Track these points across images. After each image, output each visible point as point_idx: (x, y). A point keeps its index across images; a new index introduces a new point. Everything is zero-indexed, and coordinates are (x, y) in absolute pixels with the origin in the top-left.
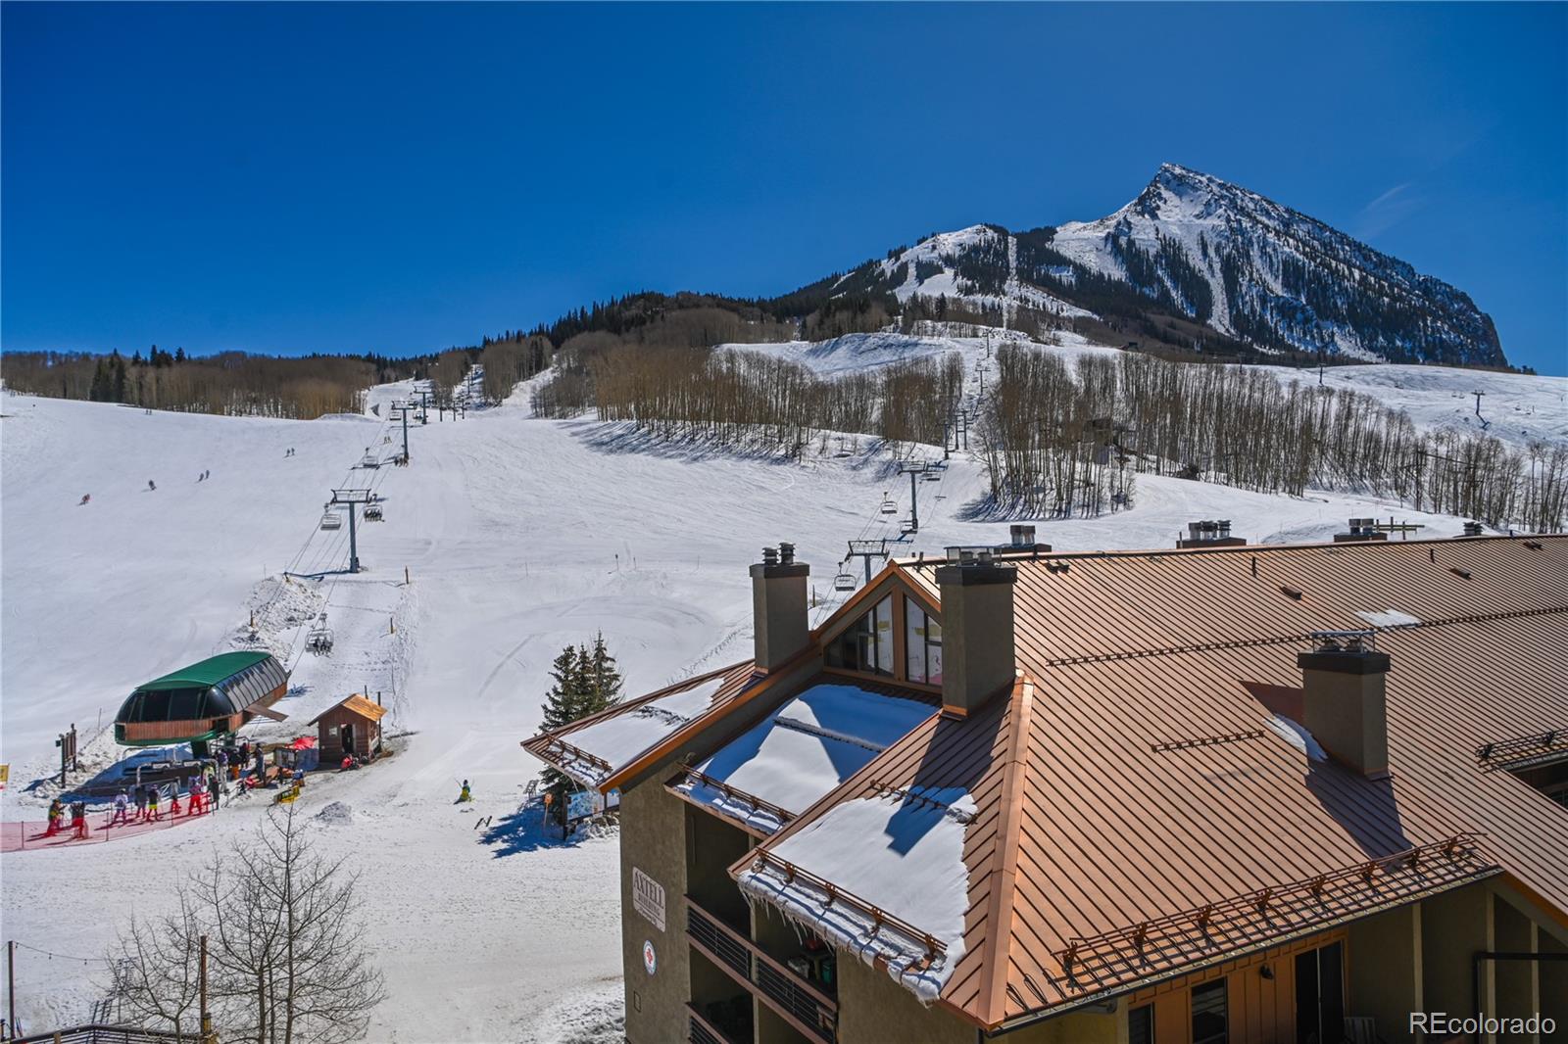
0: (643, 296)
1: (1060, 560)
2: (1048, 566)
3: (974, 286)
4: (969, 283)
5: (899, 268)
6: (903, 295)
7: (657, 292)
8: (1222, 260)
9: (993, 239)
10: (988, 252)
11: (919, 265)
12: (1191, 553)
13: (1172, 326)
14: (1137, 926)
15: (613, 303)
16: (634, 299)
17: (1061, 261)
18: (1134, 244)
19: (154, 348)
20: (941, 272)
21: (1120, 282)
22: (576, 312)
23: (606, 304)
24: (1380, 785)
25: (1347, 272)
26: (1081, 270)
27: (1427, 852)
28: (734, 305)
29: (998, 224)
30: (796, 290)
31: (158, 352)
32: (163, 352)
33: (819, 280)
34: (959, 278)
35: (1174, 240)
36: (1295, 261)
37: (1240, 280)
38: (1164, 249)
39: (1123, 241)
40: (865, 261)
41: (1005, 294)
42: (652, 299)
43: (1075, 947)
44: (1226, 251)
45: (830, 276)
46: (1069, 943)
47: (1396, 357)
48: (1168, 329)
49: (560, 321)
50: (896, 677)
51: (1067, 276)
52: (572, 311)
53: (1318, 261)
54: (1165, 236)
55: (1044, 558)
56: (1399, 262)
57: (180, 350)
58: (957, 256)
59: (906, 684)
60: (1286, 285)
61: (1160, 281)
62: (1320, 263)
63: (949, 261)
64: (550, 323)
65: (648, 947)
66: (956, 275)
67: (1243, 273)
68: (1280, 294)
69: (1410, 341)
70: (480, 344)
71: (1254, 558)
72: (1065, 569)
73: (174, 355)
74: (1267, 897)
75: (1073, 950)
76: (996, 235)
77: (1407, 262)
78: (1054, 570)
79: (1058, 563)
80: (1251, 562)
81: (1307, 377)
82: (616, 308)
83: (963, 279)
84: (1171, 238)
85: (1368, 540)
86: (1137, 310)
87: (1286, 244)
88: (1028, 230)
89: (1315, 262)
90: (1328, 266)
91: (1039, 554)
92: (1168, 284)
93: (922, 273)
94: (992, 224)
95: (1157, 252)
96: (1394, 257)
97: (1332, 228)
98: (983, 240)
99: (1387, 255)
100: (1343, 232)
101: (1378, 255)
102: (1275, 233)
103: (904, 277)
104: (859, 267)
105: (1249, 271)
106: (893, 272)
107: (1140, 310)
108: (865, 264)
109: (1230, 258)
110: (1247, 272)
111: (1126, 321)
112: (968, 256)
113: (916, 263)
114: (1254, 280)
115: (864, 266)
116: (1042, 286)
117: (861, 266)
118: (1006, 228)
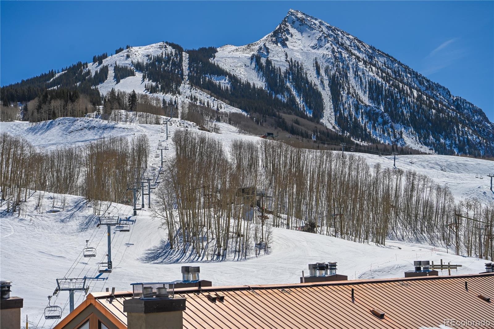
1: (218, 293)
2: (209, 297)
3: (157, 86)
4: (154, 84)
5: (102, 70)
6: (104, 90)
8: (330, 79)
9: (172, 53)
10: (168, 62)
11: (117, 69)
12: (310, 286)
13: (297, 122)
17: (220, 72)
18: (271, 63)
20: (133, 75)
21: (261, 90)
25: (409, 91)
26: (234, 79)
29: (176, 43)
30: (20, 82)
33: (39, 75)
34: (147, 80)
35: (298, 63)
36: (377, 82)
37: (342, 93)
38: (291, 68)
39: (263, 61)
41: (180, 94)
44: (332, 73)
45: (47, 73)
47: (441, 150)
48: (294, 124)
51: (224, 83)
53: (391, 83)
54: (291, 59)
55: (206, 291)
56: (441, 87)
58: (145, 63)
60: (371, 98)
61: (288, 90)
62: (392, 85)
63: (139, 67)
66: (144, 77)
67: (343, 88)
68: (368, 104)
69: (449, 139)
71: (353, 290)
72: (221, 299)
76: (174, 51)
77: (446, 87)
78: (213, 300)
79: (216, 295)
80: (351, 293)
81: (386, 162)
83: (149, 81)
84: (295, 61)
85: (427, 276)
86: (273, 110)
87: (370, 70)
88: (197, 49)
89: (389, 83)
90: (397, 87)
91: (203, 288)
92: (294, 93)
93: (119, 75)
94: (171, 43)
95: (287, 70)
96: (438, 83)
97: (399, 62)
98: (164, 54)
99: (433, 82)
100: (406, 65)
101: (428, 81)
102: (363, 62)
103: (105, 77)
104: (70, 67)
105: (347, 87)
106: (96, 72)
107: (275, 110)
108: (75, 65)
109: (335, 77)
110: (346, 87)
111: (266, 117)
112: (153, 64)
113: (115, 67)
114: (350, 94)
115: (74, 66)
116: (207, 89)
117: (72, 66)
118: (182, 46)
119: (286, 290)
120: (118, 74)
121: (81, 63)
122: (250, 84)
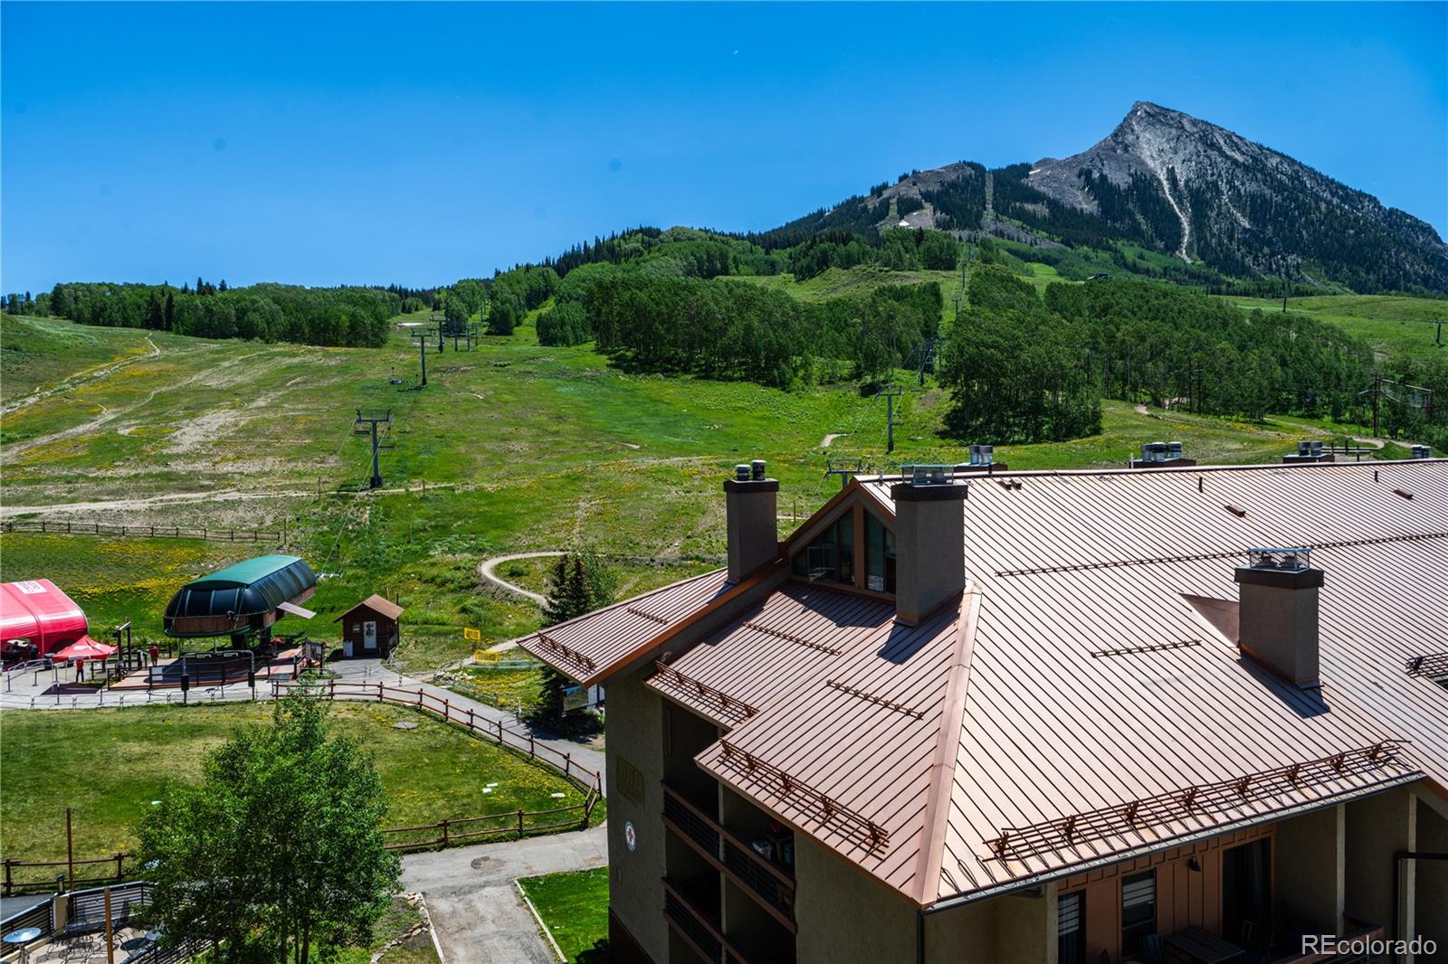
0: (641, 230)
1: (1014, 478)
2: (1001, 484)
3: (951, 220)
4: (948, 217)
5: (881, 203)
6: (884, 227)
7: (654, 227)
8: (1192, 195)
9: (970, 176)
10: (966, 188)
11: (901, 201)
12: (1140, 473)
13: (1142, 257)
14: (1067, 819)
15: (613, 238)
16: (632, 233)
17: (1036, 197)
18: (1107, 180)
19: (200, 280)
20: (922, 207)
21: (1091, 215)
22: (579, 247)
23: (607, 238)
24: (1309, 693)
25: (1313, 206)
26: (1054, 205)
27: (1352, 757)
28: (725, 238)
29: (976, 161)
30: (784, 225)
31: (204, 284)
32: (207, 284)
33: (806, 215)
34: (938, 214)
35: (1145, 176)
36: (1263, 196)
37: (1209, 213)
38: (1134, 183)
39: (1096, 175)
40: (849, 197)
41: (981, 229)
42: (650, 234)
43: (1007, 836)
44: (1195, 186)
45: (816, 211)
46: (1001, 832)
47: (1360, 287)
48: (1138, 260)
49: (565, 255)
50: (857, 585)
51: (1041, 210)
52: (576, 246)
53: (1286, 194)
54: (1136, 171)
55: (998, 476)
56: (1366, 196)
57: (223, 282)
58: (935, 191)
59: (866, 592)
60: (1252, 219)
61: (1131, 214)
62: (1287, 196)
63: (928, 196)
64: (555, 256)
65: (629, 828)
66: (935, 211)
67: (1212, 207)
68: (1248, 227)
69: (1375, 273)
70: (491, 276)
71: (1201, 479)
72: (1018, 487)
73: (218, 287)
74: (1192, 795)
75: (1005, 839)
76: (973, 172)
77: (1373, 195)
78: (1008, 487)
79: (1011, 481)
80: (1197, 482)
81: (1271, 307)
82: (616, 242)
83: (941, 214)
84: (1142, 174)
85: (1315, 462)
86: (1107, 242)
87: (1254, 178)
88: (1004, 168)
89: (1283, 195)
90: (1296, 200)
91: (994, 473)
92: (1139, 217)
93: (903, 208)
94: (970, 161)
95: (1129, 187)
96: (1360, 191)
97: (1300, 162)
98: (961, 177)
99: (1353, 189)
100: (1310, 167)
101: (1345, 188)
102: (1244, 168)
103: (885, 212)
104: (843, 203)
105: (1217, 204)
106: (875, 207)
107: (1111, 242)
109: (1200, 191)
110: (1215, 205)
111: (1097, 252)
112: (946, 192)
113: (898, 199)
114: (1222, 214)
115: (848, 201)
116: (1017, 220)
117: (845, 201)
118: (984, 165)
119: (1106, 476)
120: (901, 207)
121: (856, 196)
122: (1076, 209)
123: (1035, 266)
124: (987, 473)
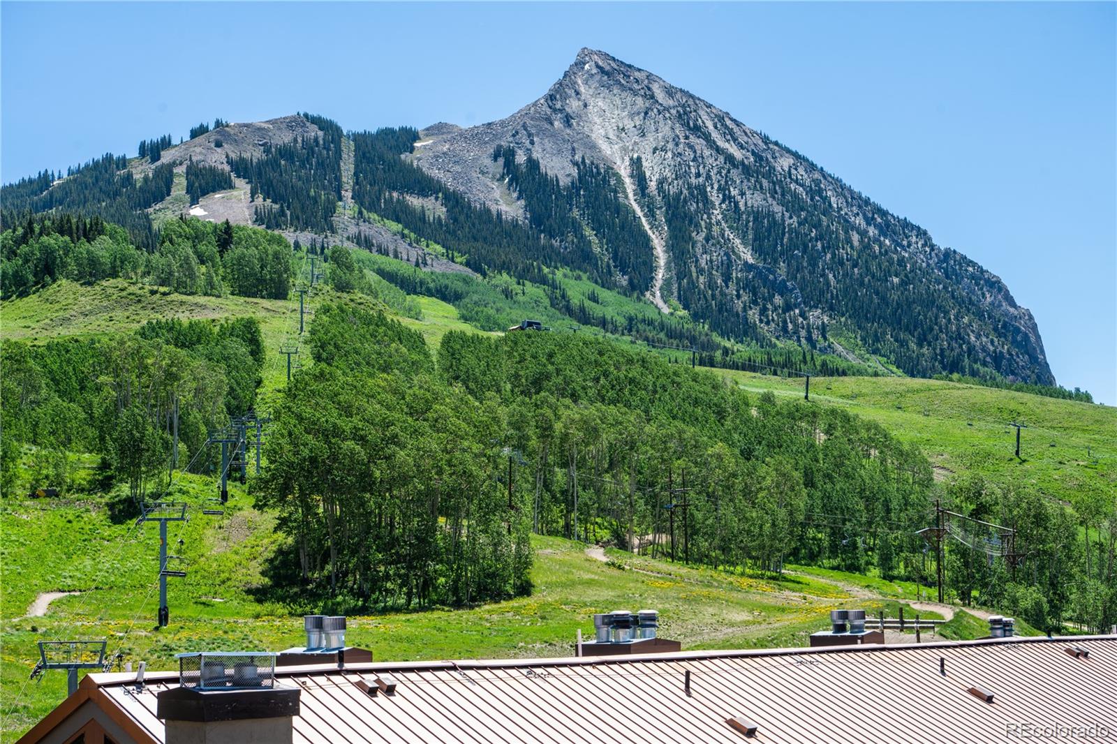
1: (382, 676)
2: (360, 685)
3: (282, 213)
4: (277, 207)
5: (157, 172)
6: (163, 216)
8: (669, 205)
9: (316, 140)
10: (308, 160)
11: (194, 173)
13: (594, 298)
17: (426, 186)
18: (538, 168)
20: (231, 186)
21: (515, 224)
25: (842, 236)
26: (454, 201)
29: (326, 116)
34: (259, 200)
35: (597, 167)
36: (771, 215)
37: (694, 234)
38: (581, 178)
39: (521, 158)
41: (333, 231)
44: (673, 190)
47: (912, 369)
48: (588, 303)
51: (434, 208)
53: (803, 214)
54: (583, 158)
55: (354, 672)
56: (913, 227)
58: (255, 160)
60: (758, 250)
61: (576, 227)
62: (806, 219)
63: (241, 168)
66: (253, 194)
67: (697, 226)
68: (751, 261)
69: (929, 345)
71: (688, 673)
72: (389, 691)
76: (321, 133)
77: (923, 227)
78: (371, 692)
79: (377, 681)
81: (787, 391)
83: (265, 200)
84: (592, 163)
85: (857, 643)
86: (540, 270)
87: (758, 187)
88: (374, 131)
89: (799, 216)
90: (818, 225)
91: (348, 666)
92: (588, 232)
93: (197, 184)
94: (315, 115)
95: (573, 183)
96: (905, 219)
97: (822, 168)
98: (300, 140)
99: (895, 215)
100: (836, 176)
101: (884, 213)
102: (743, 169)
103: (165, 190)
104: (87, 166)
105: (706, 222)
106: (146, 179)
107: (546, 270)
108: (98, 162)
109: (679, 199)
110: (703, 223)
111: (524, 285)
112: (274, 164)
113: (189, 168)
114: (713, 238)
115: (96, 164)
116: (393, 221)
117: (91, 163)
118: (339, 124)
119: (538, 671)
120: (194, 183)
121: (111, 156)
122: (489, 211)
123: (424, 301)
124: (334, 666)
